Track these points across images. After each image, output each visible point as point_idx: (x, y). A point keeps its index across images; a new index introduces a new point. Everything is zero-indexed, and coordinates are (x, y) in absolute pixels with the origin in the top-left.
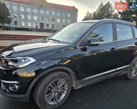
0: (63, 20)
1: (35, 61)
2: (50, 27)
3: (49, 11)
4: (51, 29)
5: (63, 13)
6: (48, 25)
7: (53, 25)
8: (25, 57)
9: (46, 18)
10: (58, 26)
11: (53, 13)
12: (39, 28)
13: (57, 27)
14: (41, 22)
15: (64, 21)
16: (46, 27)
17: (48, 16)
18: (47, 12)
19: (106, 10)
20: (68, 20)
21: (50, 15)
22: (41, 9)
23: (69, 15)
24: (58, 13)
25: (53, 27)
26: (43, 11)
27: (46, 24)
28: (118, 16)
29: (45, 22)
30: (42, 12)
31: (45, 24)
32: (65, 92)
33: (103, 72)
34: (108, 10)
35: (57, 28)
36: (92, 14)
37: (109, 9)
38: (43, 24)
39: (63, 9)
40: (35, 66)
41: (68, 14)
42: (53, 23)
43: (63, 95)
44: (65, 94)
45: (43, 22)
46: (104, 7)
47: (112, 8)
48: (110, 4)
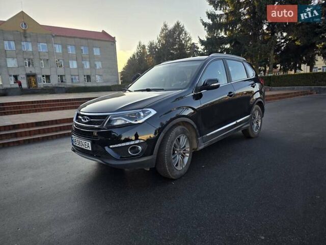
0: (83, 62)
1: (155, 112)
2: (54, 81)
3: (46, 44)
4: (57, 86)
5: (82, 48)
6: (48, 77)
7: (61, 76)
8: (144, 109)
9: (41, 59)
10: (73, 77)
11: (58, 49)
12: (25, 85)
13: (72, 79)
14: (28, 72)
15: (87, 65)
16: (43, 83)
17: (44, 56)
18: (42, 47)
19: (176, 38)
20: (96, 63)
21: (51, 53)
22: (26, 41)
23: (97, 52)
24: (69, 47)
25: (62, 81)
26: (30, 45)
27: (43, 76)
28: (198, 48)
29: (40, 69)
30: (28, 47)
31: (39, 76)
32: (188, 155)
33: (222, 126)
34: (179, 38)
35: (72, 82)
36: (146, 48)
37: (182, 36)
38: (34, 76)
39: (80, 38)
40: (158, 118)
41: (94, 49)
42: (61, 71)
43: (186, 159)
44: (187, 158)
45: (33, 72)
46: (170, 31)
47: (185, 34)
48: (181, 26)
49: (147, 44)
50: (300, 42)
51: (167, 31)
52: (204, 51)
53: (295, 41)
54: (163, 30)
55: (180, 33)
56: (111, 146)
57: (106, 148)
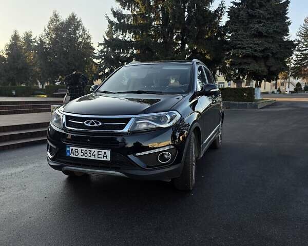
34: (75, 34)
36: (21, 39)
37: (79, 32)
46: (62, 23)
47: (83, 30)
48: (78, 20)
49: (22, 35)
50: (210, 56)
51: (58, 23)
52: (101, 53)
53: (205, 54)
54: (52, 21)
55: (77, 28)
56: (138, 154)
57: (131, 157)
